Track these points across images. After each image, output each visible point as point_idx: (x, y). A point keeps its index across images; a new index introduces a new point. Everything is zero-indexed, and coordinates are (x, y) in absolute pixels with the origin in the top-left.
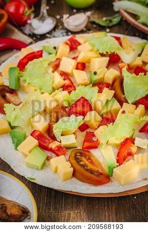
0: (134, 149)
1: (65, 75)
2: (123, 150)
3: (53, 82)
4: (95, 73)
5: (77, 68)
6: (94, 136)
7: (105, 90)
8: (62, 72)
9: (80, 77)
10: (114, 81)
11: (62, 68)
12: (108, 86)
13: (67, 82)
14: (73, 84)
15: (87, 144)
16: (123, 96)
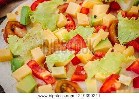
0: (117, 85)
1: (70, 17)
2: (106, 85)
3: (57, 22)
4: (95, 17)
5: (81, 12)
6: (83, 69)
7: (101, 31)
8: (68, 14)
9: (82, 19)
10: (110, 25)
11: (68, 11)
12: (105, 28)
13: (70, 22)
14: (75, 24)
15: (76, 77)
16: (116, 38)
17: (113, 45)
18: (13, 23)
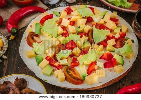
0: (96, 67)
1: (64, 28)
2: (90, 67)
3: (58, 32)
4: (79, 27)
5: (70, 24)
7: (84, 36)
8: (63, 26)
9: (71, 29)
10: (89, 32)
11: (62, 24)
12: (85, 34)
13: (65, 32)
14: (68, 32)
15: (73, 64)
16: (93, 40)
17: (91, 44)
18: (31, 33)
